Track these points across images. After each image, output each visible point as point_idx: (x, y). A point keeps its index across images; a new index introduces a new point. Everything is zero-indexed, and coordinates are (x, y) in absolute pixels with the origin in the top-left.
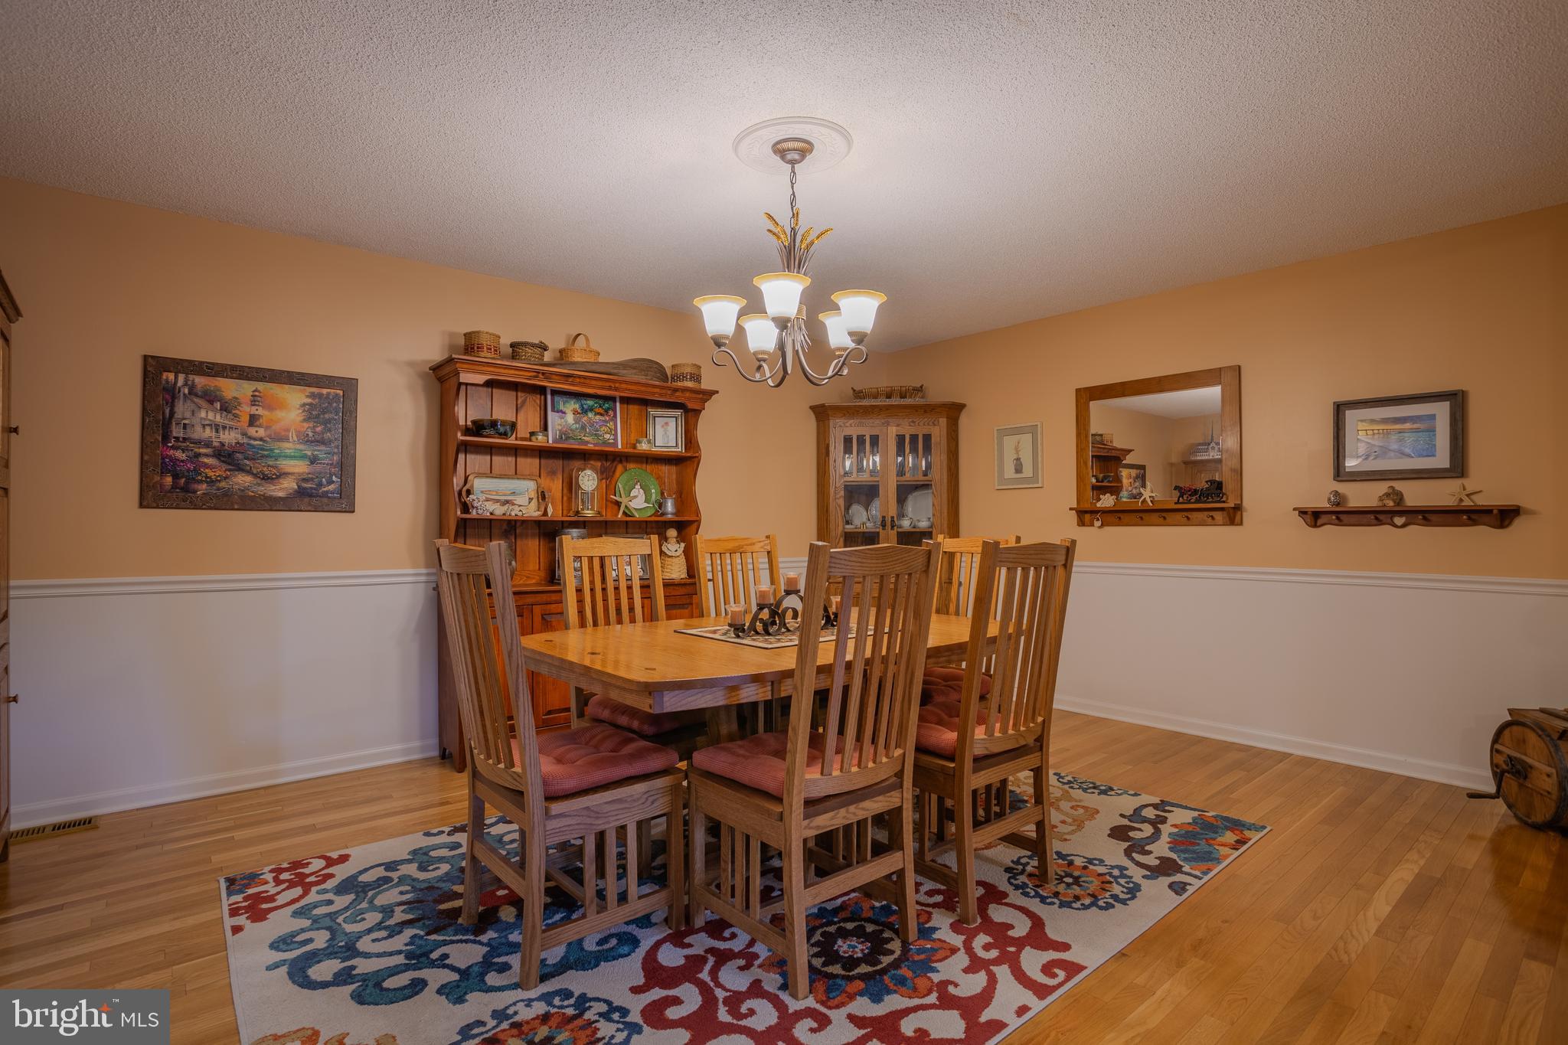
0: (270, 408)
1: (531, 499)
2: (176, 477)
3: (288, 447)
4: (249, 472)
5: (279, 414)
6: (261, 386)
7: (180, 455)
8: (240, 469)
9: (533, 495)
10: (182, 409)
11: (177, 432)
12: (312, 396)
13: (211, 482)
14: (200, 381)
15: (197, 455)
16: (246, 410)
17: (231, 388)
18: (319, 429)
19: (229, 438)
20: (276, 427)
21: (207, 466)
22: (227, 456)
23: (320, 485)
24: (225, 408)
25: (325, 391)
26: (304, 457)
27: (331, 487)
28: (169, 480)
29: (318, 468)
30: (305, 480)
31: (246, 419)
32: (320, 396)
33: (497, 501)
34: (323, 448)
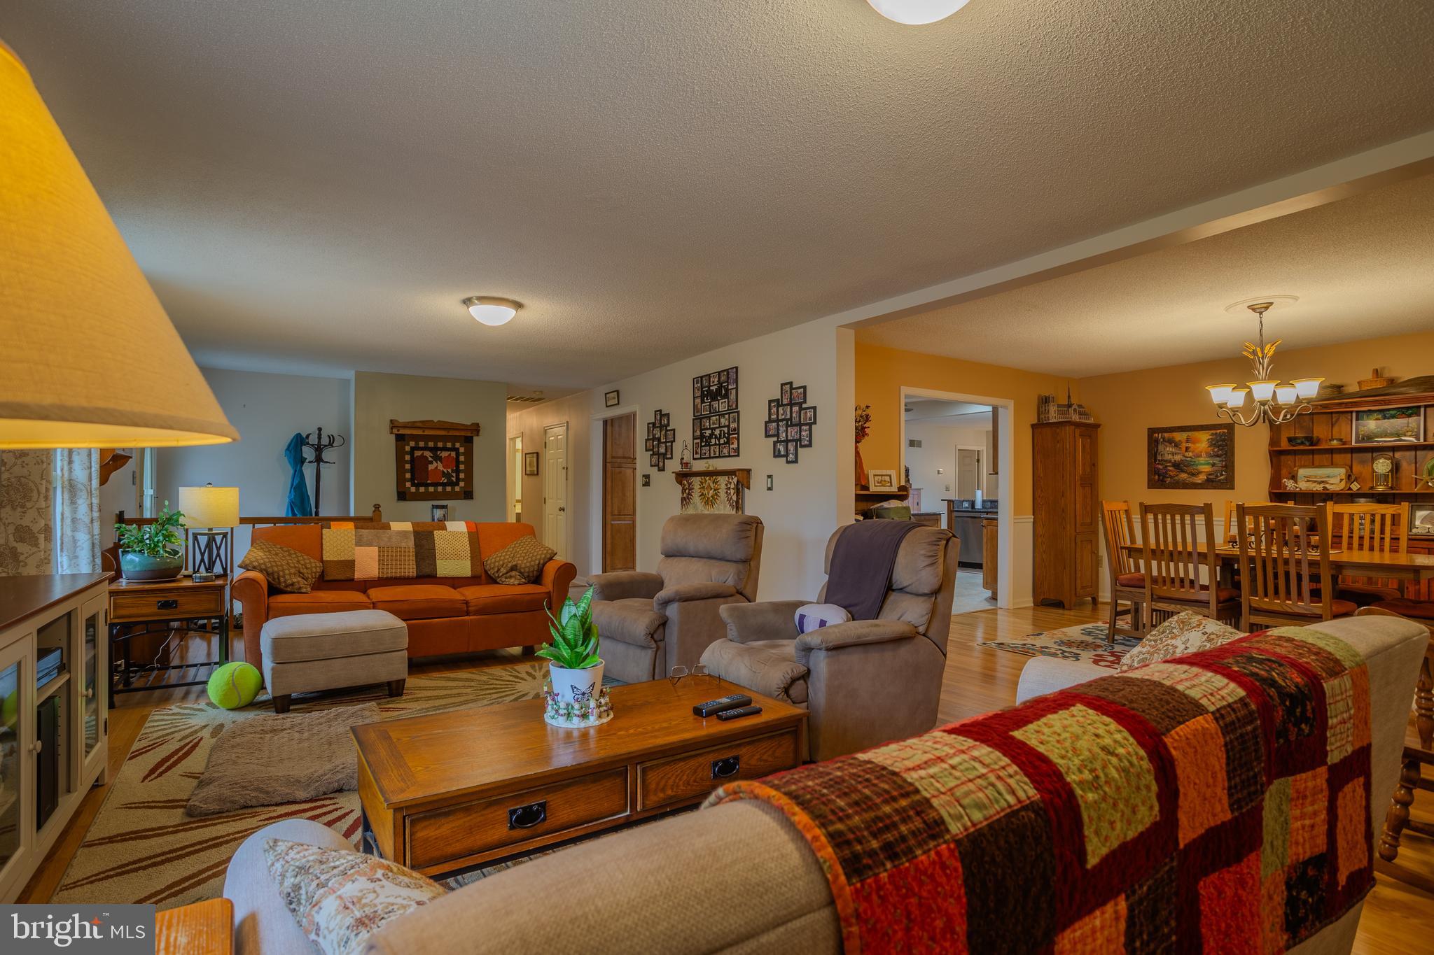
0: (1194, 443)
1: (1341, 480)
2: (1159, 476)
3: (1202, 460)
4: (1186, 472)
5: (1198, 445)
6: (1190, 433)
7: (1160, 467)
8: (1183, 471)
9: (1344, 477)
10: (1161, 447)
11: (1159, 458)
12: (1212, 434)
13: (1171, 477)
14: (1166, 435)
15: (1166, 466)
16: (1184, 445)
17: (1179, 436)
18: (1216, 450)
19: (1178, 458)
20: (1196, 451)
21: (1170, 471)
22: (1177, 465)
23: (1217, 476)
24: (1176, 446)
25: (1218, 431)
26: (1208, 464)
27: (1222, 477)
28: (1157, 477)
29: (1215, 468)
30: (1210, 475)
31: (1184, 449)
32: (1216, 434)
33: (1315, 482)
34: (1218, 459)
